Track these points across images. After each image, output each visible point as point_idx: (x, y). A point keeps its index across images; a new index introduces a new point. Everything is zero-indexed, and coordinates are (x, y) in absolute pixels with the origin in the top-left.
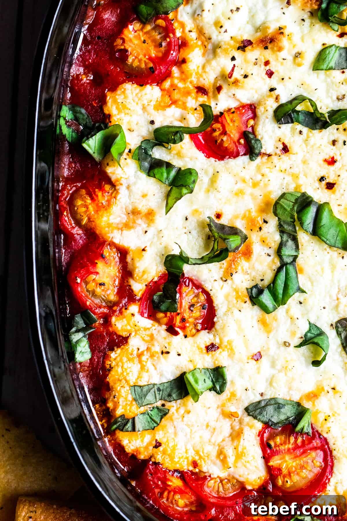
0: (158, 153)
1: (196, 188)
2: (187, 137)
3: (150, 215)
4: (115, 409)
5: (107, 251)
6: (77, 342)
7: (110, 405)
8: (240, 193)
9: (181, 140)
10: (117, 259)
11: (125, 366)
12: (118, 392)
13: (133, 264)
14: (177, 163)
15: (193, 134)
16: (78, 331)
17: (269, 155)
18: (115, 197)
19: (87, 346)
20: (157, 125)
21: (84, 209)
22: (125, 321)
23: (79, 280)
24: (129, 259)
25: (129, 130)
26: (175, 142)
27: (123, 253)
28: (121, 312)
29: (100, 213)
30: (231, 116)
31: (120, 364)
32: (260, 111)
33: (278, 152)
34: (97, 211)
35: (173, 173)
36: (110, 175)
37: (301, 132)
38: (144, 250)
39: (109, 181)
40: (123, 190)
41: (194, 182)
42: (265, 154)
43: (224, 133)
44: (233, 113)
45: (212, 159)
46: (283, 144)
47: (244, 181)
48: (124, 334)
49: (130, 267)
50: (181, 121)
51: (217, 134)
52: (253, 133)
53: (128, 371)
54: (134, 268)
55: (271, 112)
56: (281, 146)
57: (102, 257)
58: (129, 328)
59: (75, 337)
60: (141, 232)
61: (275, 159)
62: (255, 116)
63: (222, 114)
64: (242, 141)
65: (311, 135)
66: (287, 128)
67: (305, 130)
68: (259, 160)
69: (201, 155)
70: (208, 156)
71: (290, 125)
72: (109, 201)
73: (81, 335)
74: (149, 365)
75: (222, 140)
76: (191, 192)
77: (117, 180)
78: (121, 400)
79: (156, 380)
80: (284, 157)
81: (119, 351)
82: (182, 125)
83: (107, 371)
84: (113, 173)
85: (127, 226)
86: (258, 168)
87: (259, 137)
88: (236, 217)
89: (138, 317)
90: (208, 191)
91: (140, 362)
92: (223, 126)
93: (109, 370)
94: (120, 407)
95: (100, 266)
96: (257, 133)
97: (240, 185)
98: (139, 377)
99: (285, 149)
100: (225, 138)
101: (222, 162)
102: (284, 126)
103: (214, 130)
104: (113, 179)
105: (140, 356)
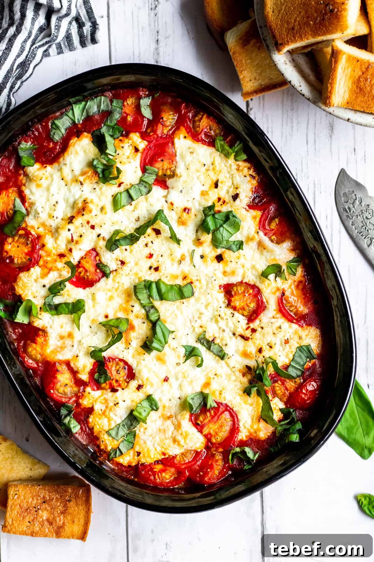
0: (57, 300)
1: (86, 308)
2: (67, 284)
3: (70, 335)
4: (106, 447)
5: (58, 367)
6: (69, 422)
7: (102, 447)
8: (111, 298)
9: (65, 286)
10: (66, 368)
11: (99, 422)
12: (103, 438)
13: (76, 366)
14: (70, 301)
15: (69, 280)
16: (66, 417)
17: (116, 270)
18: (47, 336)
19: (75, 422)
20: (48, 286)
21: (34, 351)
22: (87, 399)
23: (52, 391)
24: (72, 365)
25: (34, 297)
26: (62, 290)
27: (68, 364)
28: (83, 395)
29: (44, 348)
30: (85, 260)
31: (96, 423)
32: (98, 249)
33: (120, 266)
34: (42, 348)
35: (70, 306)
36: (38, 326)
37: (126, 250)
38: (77, 356)
39: (39, 329)
40: (49, 330)
41: (84, 306)
42: (113, 271)
43: (86, 271)
44: (85, 258)
45: (87, 289)
46: (120, 261)
47: (110, 291)
48: (90, 406)
49: (75, 369)
50: (60, 278)
51: (82, 274)
52: (101, 263)
53: (102, 425)
54: (78, 368)
55: (104, 248)
56: (120, 263)
57: (57, 371)
58: (91, 401)
59: (66, 421)
60: (70, 348)
61: (119, 271)
62: (97, 254)
63: (79, 262)
64: (98, 271)
65: (132, 248)
66: (117, 252)
67: (128, 247)
68: (111, 276)
69: (80, 290)
70: (84, 288)
71: (118, 249)
72: (45, 340)
73: (68, 418)
74: (112, 415)
75: (87, 276)
76: (84, 312)
77: (43, 327)
78: (107, 442)
79: (119, 421)
80: (125, 267)
81: (92, 416)
82: (62, 279)
83: (91, 429)
84: (39, 325)
85: (62, 348)
86: (114, 280)
87: (106, 264)
88: (116, 312)
89: (93, 393)
90: (94, 306)
91: (106, 416)
92: (84, 268)
93: (93, 428)
94: (109, 445)
95: (59, 377)
96: (103, 263)
97: (109, 294)
98: (110, 425)
99: (123, 263)
100: (88, 274)
101: (93, 287)
102: (115, 252)
103: (80, 273)
104: (40, 327)
105: (104, 413)
